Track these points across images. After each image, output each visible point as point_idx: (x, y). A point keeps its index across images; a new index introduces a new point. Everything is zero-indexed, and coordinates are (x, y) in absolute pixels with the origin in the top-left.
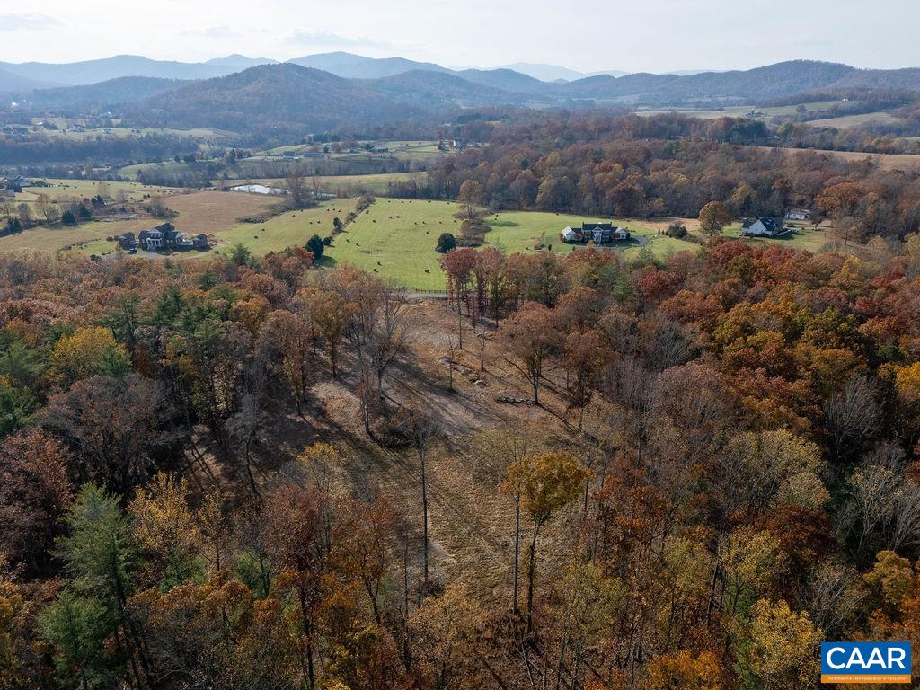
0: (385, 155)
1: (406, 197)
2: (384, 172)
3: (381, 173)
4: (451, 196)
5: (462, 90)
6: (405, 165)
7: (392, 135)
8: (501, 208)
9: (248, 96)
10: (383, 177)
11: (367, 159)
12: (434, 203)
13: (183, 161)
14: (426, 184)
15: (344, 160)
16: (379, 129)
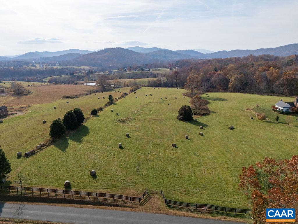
0: (149, 72)
1: (156, 86)
2: (148, 77)
3: (146, 78)
4: (178, 86)
5: (176, 56)
6: (156, 75)
7: (152, 67)
8: (207, 91)
9: (104, 56)
10: (147, 79)
11: (141, 73)
12: (170, 89)
13: (69, 75)
14: (165, 81)
15: (131, 74)
16: (147, 65)
